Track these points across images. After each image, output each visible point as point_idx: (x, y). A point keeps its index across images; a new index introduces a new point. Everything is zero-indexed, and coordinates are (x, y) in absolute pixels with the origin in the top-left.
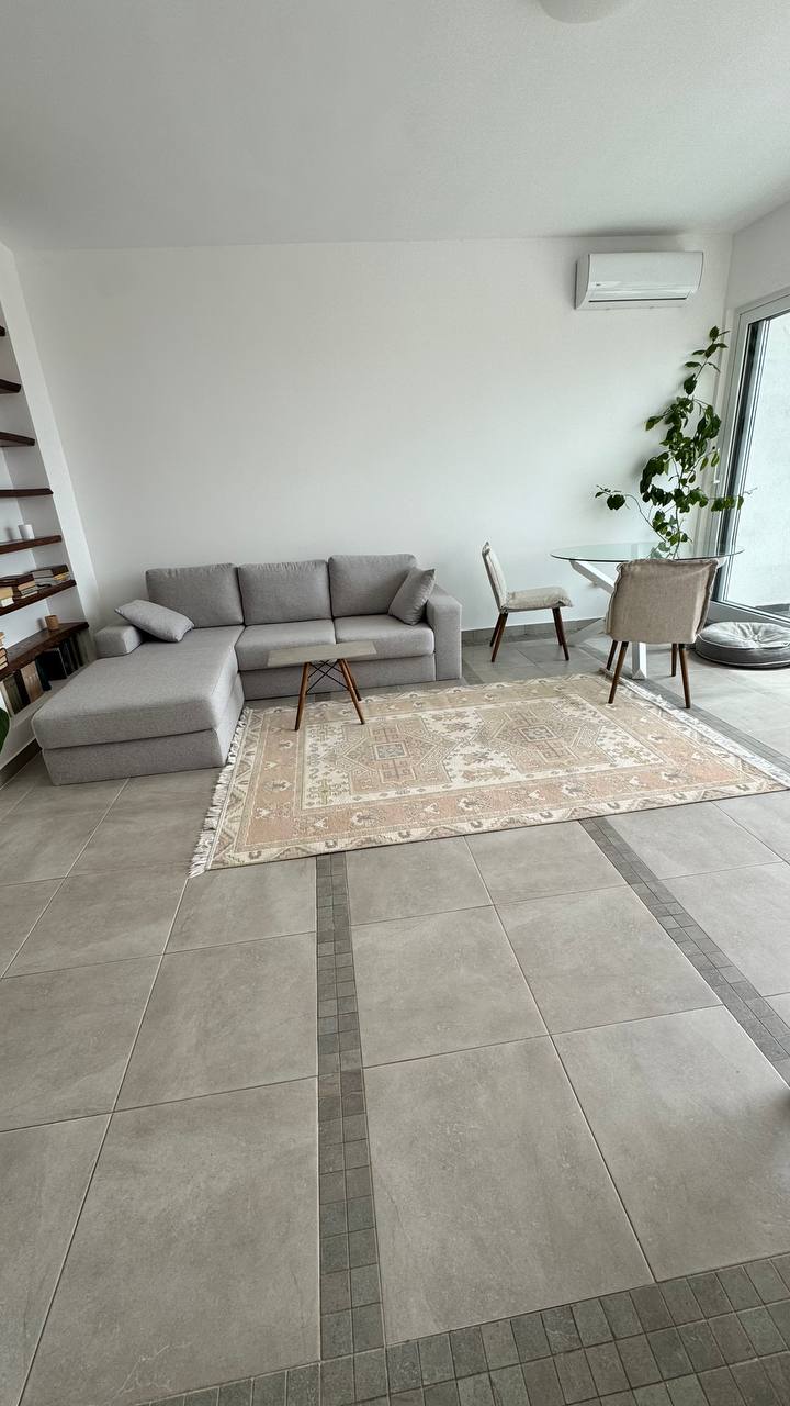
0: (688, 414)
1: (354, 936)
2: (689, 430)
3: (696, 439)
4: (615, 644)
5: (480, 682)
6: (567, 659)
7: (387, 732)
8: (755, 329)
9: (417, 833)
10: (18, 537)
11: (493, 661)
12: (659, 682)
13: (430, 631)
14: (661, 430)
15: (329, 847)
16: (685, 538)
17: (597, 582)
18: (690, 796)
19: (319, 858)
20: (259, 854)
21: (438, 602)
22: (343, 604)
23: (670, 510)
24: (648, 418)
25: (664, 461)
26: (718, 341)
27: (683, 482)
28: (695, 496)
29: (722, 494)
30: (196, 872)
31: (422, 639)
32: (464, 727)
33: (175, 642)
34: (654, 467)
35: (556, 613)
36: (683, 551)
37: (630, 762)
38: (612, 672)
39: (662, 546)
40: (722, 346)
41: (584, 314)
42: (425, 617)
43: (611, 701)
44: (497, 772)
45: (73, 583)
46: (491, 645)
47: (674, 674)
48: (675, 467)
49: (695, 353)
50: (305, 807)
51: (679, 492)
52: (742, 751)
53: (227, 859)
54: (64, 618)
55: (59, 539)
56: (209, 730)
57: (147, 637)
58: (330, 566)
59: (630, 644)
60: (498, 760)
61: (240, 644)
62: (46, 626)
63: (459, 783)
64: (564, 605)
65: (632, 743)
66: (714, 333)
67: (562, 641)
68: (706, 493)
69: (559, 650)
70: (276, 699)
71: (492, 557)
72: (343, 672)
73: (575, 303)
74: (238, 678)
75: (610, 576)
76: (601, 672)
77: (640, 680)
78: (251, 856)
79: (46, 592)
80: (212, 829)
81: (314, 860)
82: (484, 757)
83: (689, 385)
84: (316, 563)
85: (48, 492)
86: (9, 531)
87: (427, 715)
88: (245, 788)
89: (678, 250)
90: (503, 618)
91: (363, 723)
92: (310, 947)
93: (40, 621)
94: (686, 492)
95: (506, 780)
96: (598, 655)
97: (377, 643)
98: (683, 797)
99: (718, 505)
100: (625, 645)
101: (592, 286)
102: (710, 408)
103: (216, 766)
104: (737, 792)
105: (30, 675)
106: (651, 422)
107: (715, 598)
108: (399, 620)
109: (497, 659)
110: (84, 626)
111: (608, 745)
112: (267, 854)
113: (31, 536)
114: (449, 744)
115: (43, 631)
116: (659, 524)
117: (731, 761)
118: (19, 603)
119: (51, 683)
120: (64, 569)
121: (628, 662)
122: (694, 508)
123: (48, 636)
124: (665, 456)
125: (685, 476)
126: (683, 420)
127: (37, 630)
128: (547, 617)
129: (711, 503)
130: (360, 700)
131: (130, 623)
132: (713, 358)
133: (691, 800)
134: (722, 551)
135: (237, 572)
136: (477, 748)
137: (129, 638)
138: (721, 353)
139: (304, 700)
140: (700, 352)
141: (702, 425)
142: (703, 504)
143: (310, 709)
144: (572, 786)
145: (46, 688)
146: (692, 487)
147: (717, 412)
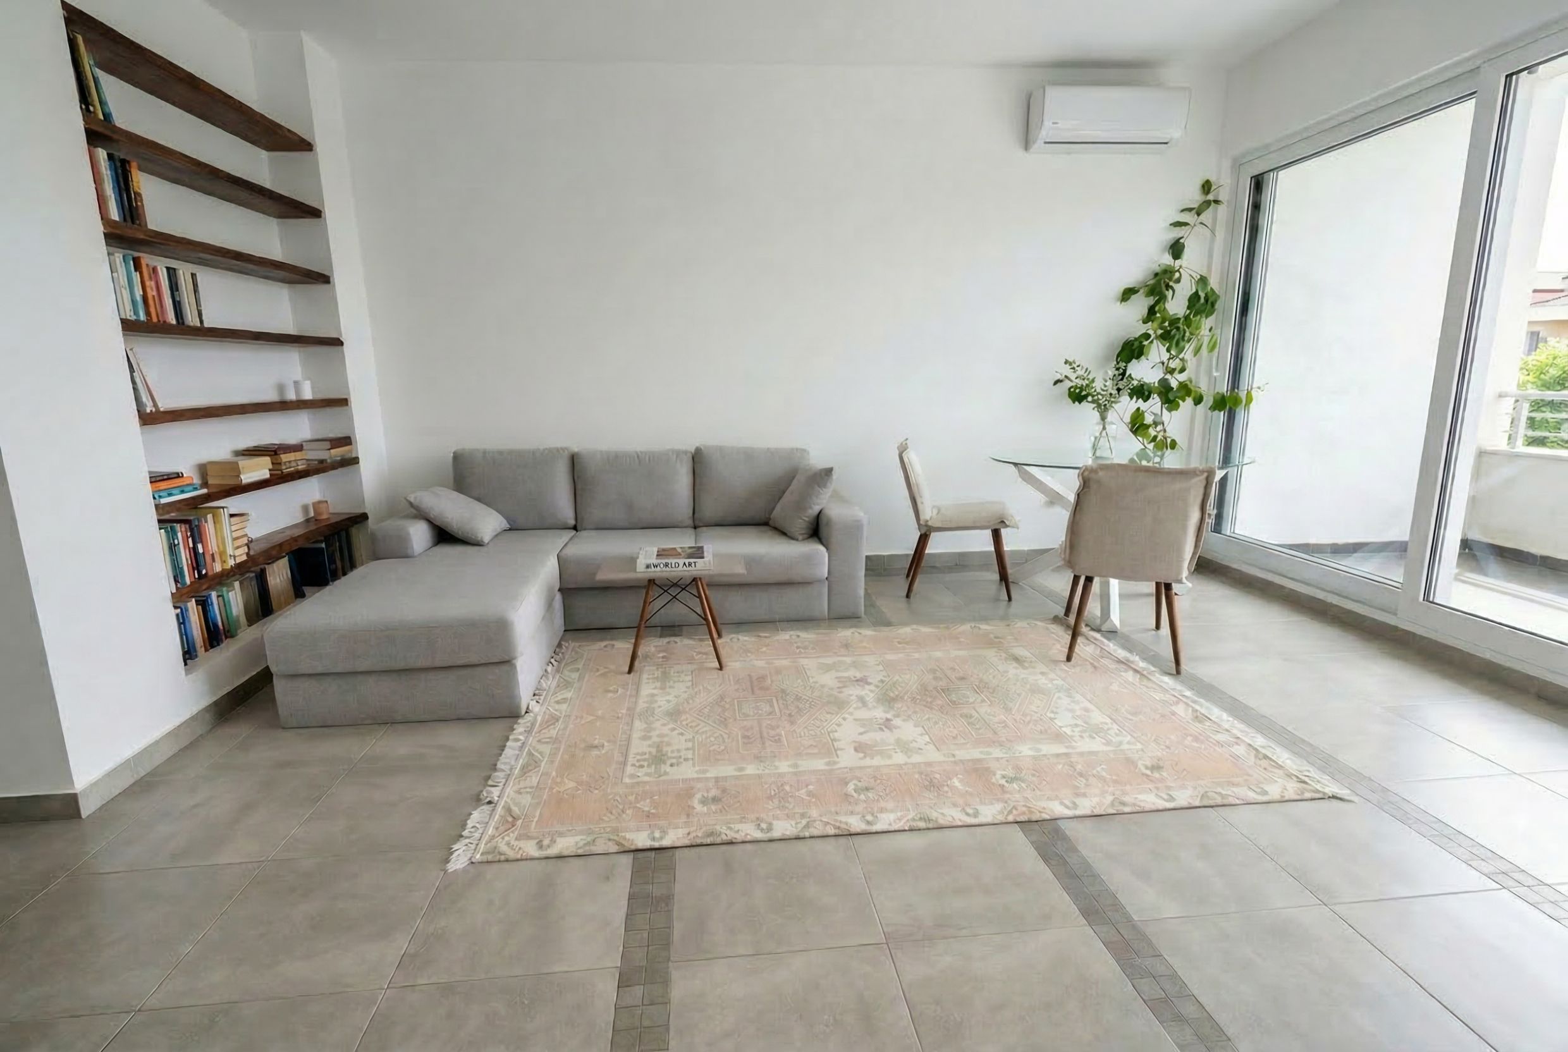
0: (1175, 286)
1: (675, 975)
2: (1176, 305)
3: (1187, 318)
4: (1076, 579)
5: (888, 624)
6: (1010, 599)
7: (756, 684)
8: (1258, 184)
9: (783, 827)
10: (291, 396)
11: (908, 596)
12: (1134, 636)
13: (822, 548)
14: (1140, 304)
15: (654, 839)
16: (1173, 445)
17: (1054, 498)
18: (1183, 798)
19: (640, 855)
20: (553, 841)
21: (836, 512)
22: (711, 508)
23: (1153, 406)
24: (1122, 290)
25: (1146, 343)
26: (1211, 197)
27: (1172, 371)
28: (1185, 389)
29: (1224, 388)
30: (458, 861)
31: (809, 559)
32: (862, 681)
33: (478, 544)
34: (1132, 350)
35: (996, 535)
36: (1171, 461)
37: (1095, 745)
38: (1072, 619)
39: (1142, 454)
40: (1216, 202)
41: (1039, 158)
42: (816, 530)
43: (1069, 659)
44: (904, 747)
45: (355, 461)
46: (908, 576)
47: (1158, 627)
48: (1157, 352)
49: (1182, 211)
50: (627, 780)
51: (1164, 383)
52: (1259, 741)
53: (503, 848)
54: (339, 506)
55: (344, 402)
56: (507, 662)
57: (444, 536)
58: (698, 460)
59: (1097, 581)
60: (908, 730)
61: (564, 552)
62: (312, 514)
63: (847, 759)
64: (1007, 526)
65: (1097, 717)
66: (1207, 187)
67: (1004, 577)
68: (1203, 386)
69: (1000, 590)
70: (605, 630)
71: (911, 456)
72: (700, 597)
73: (1027, 144)
74: (558, 597)
75: (1067, 486)
76: (1056, 620)
77: (1112, 633)
78: (540, 846)
79: (318, 468)
80: (490, 803)
81: (631, 856)
82: (887, 724)
83: (1176, 250)
84: (678, 453)
85: (337, 342)
86: (281, 388)
87: (809, 663)
88: (546, 749)
89: (1159, 85)
90: (923, 539)
91: (721, 668)
92: (607, 989)
93: (305, 508)
94: (1174, 384)
95: (916, 759)
96: (1050, 595)
97: (751, 562)
98: (1172, 799)
99: (1220, 403)
100: (1089, 580)
101: (1047, 123)
102: (1203, 280)
103: (513, 714)
104: (1252, 796)
105: (279, 575)
106: (1128, 294)
107: (1217, 528)
108: (782, 533)
109: (912, 595)
110: (364, 517)
111: (1063, 721)
112: (565, 844)
113: (308, 395)
114: (840, 705)
115: (308, 521)
116: (1138, 426)
117: (1240, 750)
118: (278, 478)
119: (307, 590)
120: (347, 441)
121: (1093, 608)
122: (1187, 405)
123: (313, 527)
124: (1147, 336)
125: (1173, 364)
126: (1169, 293)
127: (299, 518)
128: (982, 542)
129: (1208, 401)
130: (720, 636)
131: (420, 514)
132: (1206, 216)
133: (1184, 803)
134: (1226, 461)
135: (574, 461)
136: (879, 713)
137: (419, 534)
138: (1216, 210)
139: (641, 633)
140: (1190, 210)
141: (1194, 299)
142: (1198, 401)
143: (651, 646)
144: (1010, 773)
145: (299, 594)
146: (1182, 377)
147: (1214, 283)
